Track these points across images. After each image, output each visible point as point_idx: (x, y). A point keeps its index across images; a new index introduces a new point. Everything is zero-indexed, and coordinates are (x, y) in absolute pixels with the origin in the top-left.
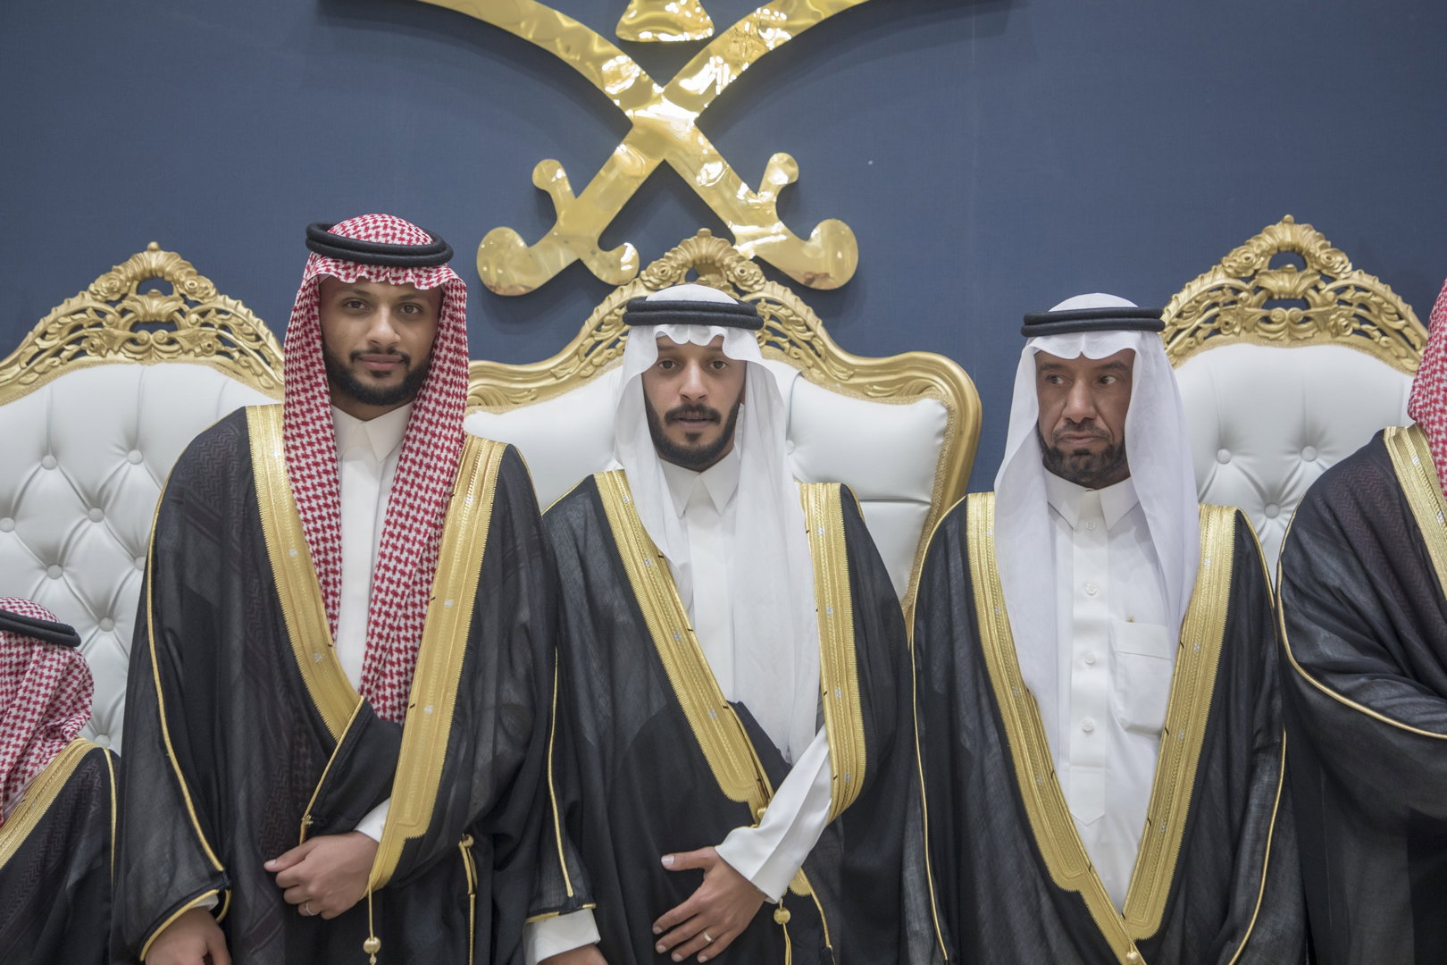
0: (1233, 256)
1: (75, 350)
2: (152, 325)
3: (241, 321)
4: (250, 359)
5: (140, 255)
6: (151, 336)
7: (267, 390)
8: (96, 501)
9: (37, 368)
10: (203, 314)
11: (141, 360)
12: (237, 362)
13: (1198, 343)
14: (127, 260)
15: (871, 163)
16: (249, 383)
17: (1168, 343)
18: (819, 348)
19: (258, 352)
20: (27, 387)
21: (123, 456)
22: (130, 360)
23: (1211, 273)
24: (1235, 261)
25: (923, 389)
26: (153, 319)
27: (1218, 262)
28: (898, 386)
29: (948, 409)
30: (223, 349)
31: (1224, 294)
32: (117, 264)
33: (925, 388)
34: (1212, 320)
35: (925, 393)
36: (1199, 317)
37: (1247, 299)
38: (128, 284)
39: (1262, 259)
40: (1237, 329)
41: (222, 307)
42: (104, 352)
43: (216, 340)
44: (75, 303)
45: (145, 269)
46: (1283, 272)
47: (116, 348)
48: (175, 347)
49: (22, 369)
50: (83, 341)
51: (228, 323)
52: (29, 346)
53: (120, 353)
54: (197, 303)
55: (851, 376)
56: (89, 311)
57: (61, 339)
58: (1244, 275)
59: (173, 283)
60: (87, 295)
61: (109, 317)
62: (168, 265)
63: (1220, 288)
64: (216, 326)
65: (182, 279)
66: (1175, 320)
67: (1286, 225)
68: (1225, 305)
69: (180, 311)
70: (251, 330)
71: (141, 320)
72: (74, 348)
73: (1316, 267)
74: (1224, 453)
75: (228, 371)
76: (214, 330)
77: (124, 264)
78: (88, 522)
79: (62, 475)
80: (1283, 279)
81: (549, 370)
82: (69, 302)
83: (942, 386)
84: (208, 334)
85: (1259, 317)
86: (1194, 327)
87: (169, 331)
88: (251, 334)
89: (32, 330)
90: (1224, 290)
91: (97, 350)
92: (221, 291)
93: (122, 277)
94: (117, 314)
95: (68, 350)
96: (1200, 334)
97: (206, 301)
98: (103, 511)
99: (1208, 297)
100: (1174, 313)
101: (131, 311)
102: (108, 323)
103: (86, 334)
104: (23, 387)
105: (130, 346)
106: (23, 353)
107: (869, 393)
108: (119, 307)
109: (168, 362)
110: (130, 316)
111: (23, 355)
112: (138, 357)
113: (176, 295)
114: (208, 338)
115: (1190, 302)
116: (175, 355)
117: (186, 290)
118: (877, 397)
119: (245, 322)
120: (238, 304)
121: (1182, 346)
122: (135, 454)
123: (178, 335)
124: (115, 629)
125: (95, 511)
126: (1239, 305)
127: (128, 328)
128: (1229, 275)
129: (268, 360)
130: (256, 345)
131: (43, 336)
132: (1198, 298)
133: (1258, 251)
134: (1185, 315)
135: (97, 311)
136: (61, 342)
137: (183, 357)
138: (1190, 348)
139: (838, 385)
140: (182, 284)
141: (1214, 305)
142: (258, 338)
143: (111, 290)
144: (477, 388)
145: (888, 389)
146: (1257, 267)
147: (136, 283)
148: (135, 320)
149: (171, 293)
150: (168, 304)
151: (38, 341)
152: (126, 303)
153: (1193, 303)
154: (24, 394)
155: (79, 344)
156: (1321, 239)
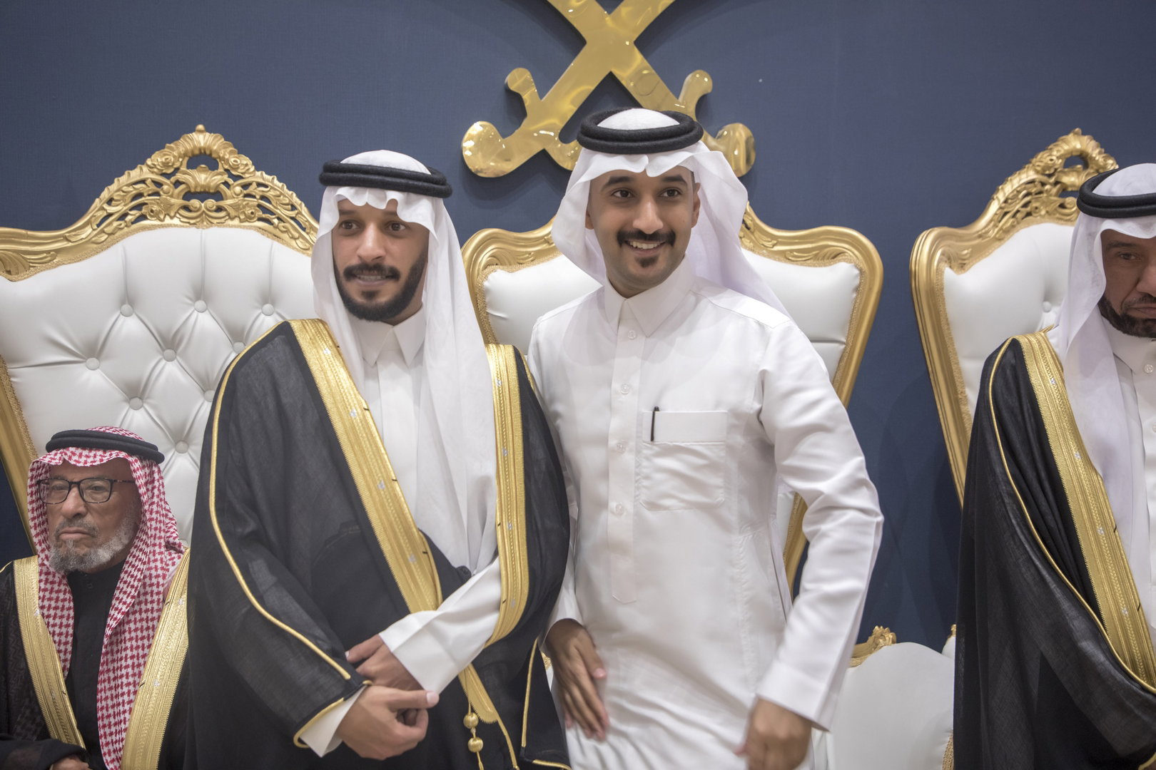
0: (1041, 157)
1: (137, 215)
2: (203, 195)
3: (278, 193)
4: (287, 225)
5: (189, 135)
6: (203, 205)
7: (304, 251)
8: (170, 343)
9: (106, 230)
10: (245, 186)
11: (194, 224)
12: (277, 227)
13: (1018, 223)
14: (179, 139)
15: (761, 81)
16: (289, 245)
17: (1000, 222)
18: (749, 222)
19: (292, 218)
20: (99, 245)
21: (191, 305)
22: (185, 224)
23: (1025, 170)
24: (1041, 162)
25: (836, 256)
26: (202, 190)
27: (1030, 163)
28: (814, 253)
29: (861, 270)
30: (264, 216)
31: (1035, 186)
32: (170, 143)
33: (840, 254)
34: (1025, 205)
35: (840, 258)
36: (1018, 203)
37: (1051, 190)
38: (181, 160)
39: (1060, 161)
40: (1043, 212)
41: (261, 181)
42: (162, 217)
43: (257, 208)
44: (135, 174)
45: (195, 147)
46: (1074, 171)
47: (172, 214)
48: (222, 214)
49: (94, 230)
50: (144, 207)
51: (267, 194)
52: (97, 211)
53: (175, 219)
54: (240, 177)
55: (774, 245)
56: (148, 182)
57: (125, 205)
58: (1047, 172)
59: (218, 160)
60: (145, 169)
61: (165, 187)
62: (214, 145)
63: (1032, 182)
64: (258, 197)
65: (227, 157)
66: (1003, 205)
67: (1076, 136)
68: (1036, 194)
69: (226, 183)
70: (287, 201)
71: (193, 190)
72: (136, 213)
73: (1095, 167)
74: (1047, 304)
75: (269, 235)
76: (255, 200)
77: (176, 142)
78: (164, 362)
79: (140, 322)
80: (1073, 176)
81: (543, 237)
82: (129, 174)
83: (852, 252)
84: (251, 203)
85: (1058, 204)
86: (1015, 211)
87: (217, 201)
88: (287, 204)
89: (98, 196)
90: (1036, 183)
91: (155, 214)
92: (257, 169)
93: (175, 153)
94: (172, 185)
95: (131, 215)
96: (1019, 215)
97: (247, 175)
98: (176, 352)
99: (1025, 189)
100: (1002, 199)
101: (183, 183)
102: (165, 193)
103: (146, 202)
104: (95, 246)
105: (183, 212)
106: (93, 216)
107: (790, 258)
108: (173, 179)
109: (218, 226)
110: (182, 187)
111: (93, 218)
112: (192, 221)
113: (221, 170)
114: (250, 207)
115: (1013, 192)
116: (223, 220)
117: (230, 166)
118: (797, 261)
119: (281, 194)
120: (273, 179)
121: (1009, 224)
122: (200, 304)
123: (224, 203)
124: (190, 451)
125: (169, 352)
126: (1045, 195)
127: (181, 197)
128: (1037, 172)
129: (304, 226)
130: (293, 214)
131: (110, 201)
132: (1018, 189)
133: (1059, 154)
134: (1010, 201)
135: (155, 182)
136: (125, 208)
137: (230, 222)
138: (1013, 226)
139: (765, 251)
140: (227, 161)
141: (1028, 194)
142: (293, 208)
143: (166, 165)
144: (494, 251)
145: (806, 255)
146: (1056, 167)
147: (187, 159)
148: (186, 190)
149: (217, 168)
150: (216, 177)
151: (105, 206)
152: (179, 176)
153: (1015, 192)
154: (97, 252)
155: (141, 210)
156: (1097, 147)
